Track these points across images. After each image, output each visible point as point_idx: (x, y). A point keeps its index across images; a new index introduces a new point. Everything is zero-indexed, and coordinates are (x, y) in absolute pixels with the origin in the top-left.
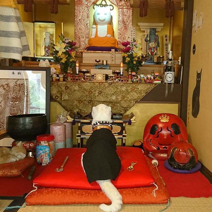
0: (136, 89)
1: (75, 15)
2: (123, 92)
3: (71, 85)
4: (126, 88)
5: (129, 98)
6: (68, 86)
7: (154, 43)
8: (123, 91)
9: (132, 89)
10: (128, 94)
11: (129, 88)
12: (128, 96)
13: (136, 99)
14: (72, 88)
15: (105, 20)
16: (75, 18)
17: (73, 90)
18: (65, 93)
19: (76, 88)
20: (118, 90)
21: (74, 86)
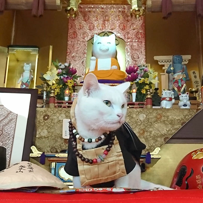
0: (163, 118)
1: (67, 51)
2: (142, 122)
3: (54, 113)
4: (146, 116)
5: (153, 133)
6: (49, 114)
7: (181, 73)
8: (140, 120)
9: (156, 117)
10: (150, 126)
11: (151, 115)
12: (151, 129)
13: (165, 135)
14: (55, 117)
15: (108, 50)
16: (66, 56)
17: (56, 121)
18: (43, 126)
19: (62, 117)
20: (133, 120)
21: (58, 115)
